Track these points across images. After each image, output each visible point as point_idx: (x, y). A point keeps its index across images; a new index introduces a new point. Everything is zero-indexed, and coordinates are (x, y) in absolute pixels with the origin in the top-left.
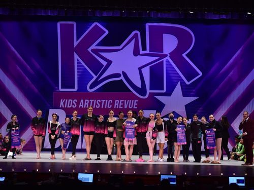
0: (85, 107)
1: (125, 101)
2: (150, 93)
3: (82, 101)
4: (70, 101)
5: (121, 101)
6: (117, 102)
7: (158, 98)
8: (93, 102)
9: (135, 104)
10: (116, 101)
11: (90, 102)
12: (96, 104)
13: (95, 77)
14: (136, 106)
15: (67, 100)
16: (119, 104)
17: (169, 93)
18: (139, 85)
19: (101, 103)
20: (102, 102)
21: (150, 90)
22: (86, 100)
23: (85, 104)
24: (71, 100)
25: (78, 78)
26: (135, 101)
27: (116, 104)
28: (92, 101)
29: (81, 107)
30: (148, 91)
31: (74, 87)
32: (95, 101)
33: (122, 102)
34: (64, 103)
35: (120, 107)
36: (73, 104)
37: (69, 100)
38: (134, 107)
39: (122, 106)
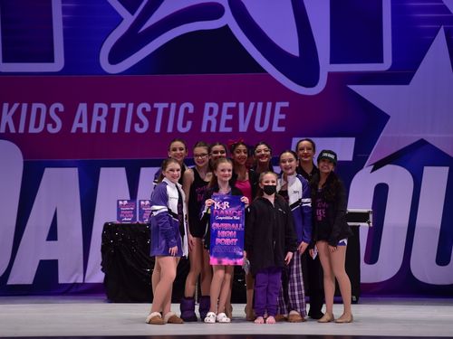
0: (93, 130)
1: (242, 105)
2: (331, 75)
3: (83, 107)
4: (39, 111)
5: (226, 105)
6: (211, 110)
7: (362, 90)
8: (124, 112)
9: (278, 116)
10: (208, 105)
11: (111, 112)
12: (136, 119)
13: (128, 19)
14: (281, 123)
15: (25, 106)
16: (218, 118)
17: (401, 74)
18: (291, 45)
19: (151, 116)
20: (155, 111)
21: (332, 62)
22: (97, 106)
23: (95, 118)
24: (43, 107)
25: (65, 22)
26: (279, 105)
27: (206, 117)
28: (118, 106)
29: (79, 129)
30: (326, 67)
31: (50, 58)
32: (131, 106)
33: (230, 111)
34: (16, 118)
35: (223, 129)
36: (49, 120)
37: (35, 106)
38: (276, 128)
39: (228, 123)
